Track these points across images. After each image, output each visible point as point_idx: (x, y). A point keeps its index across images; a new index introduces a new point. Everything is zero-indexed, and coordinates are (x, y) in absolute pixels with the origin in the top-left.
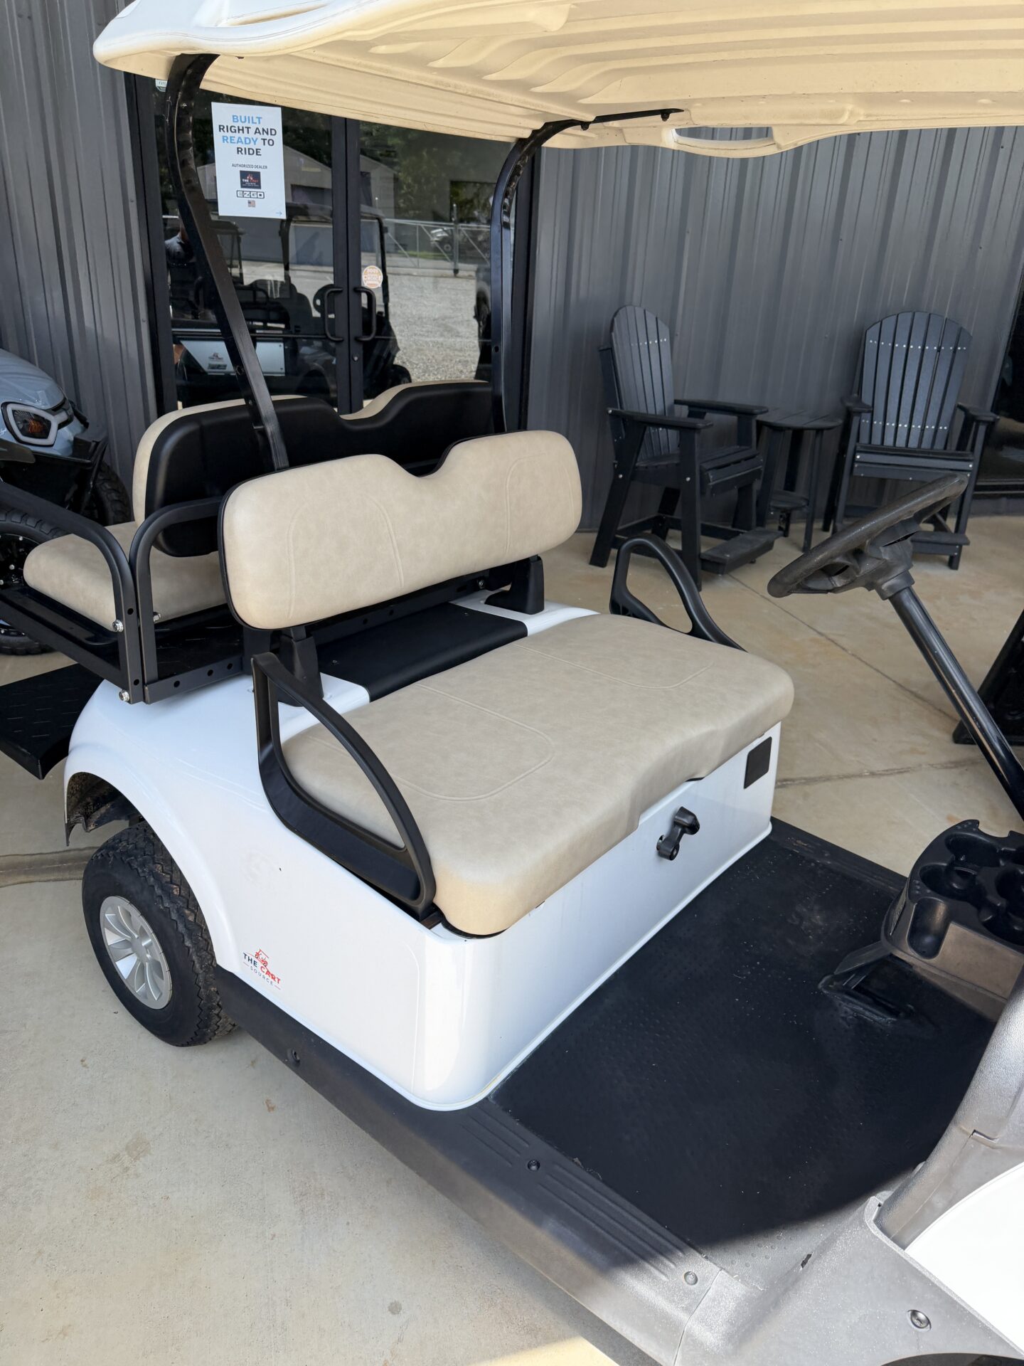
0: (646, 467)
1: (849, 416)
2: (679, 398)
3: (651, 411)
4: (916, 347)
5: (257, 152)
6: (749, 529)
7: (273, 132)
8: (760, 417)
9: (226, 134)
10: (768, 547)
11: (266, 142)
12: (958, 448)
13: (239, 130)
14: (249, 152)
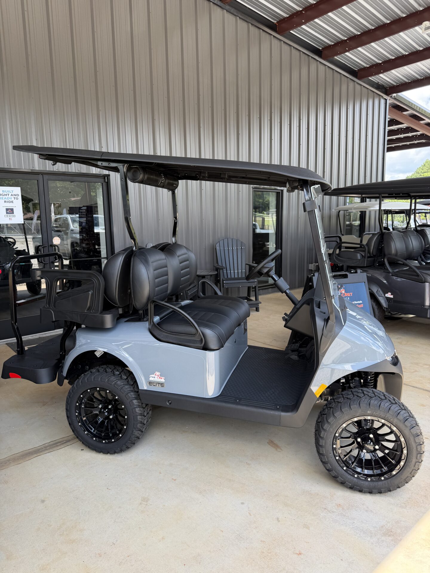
1: (218, 270)
4: (230, 248)
5: (12, 202)
7: (18, 195)
11: (15, 198)
13: (5, 195)
14: (9, 202)
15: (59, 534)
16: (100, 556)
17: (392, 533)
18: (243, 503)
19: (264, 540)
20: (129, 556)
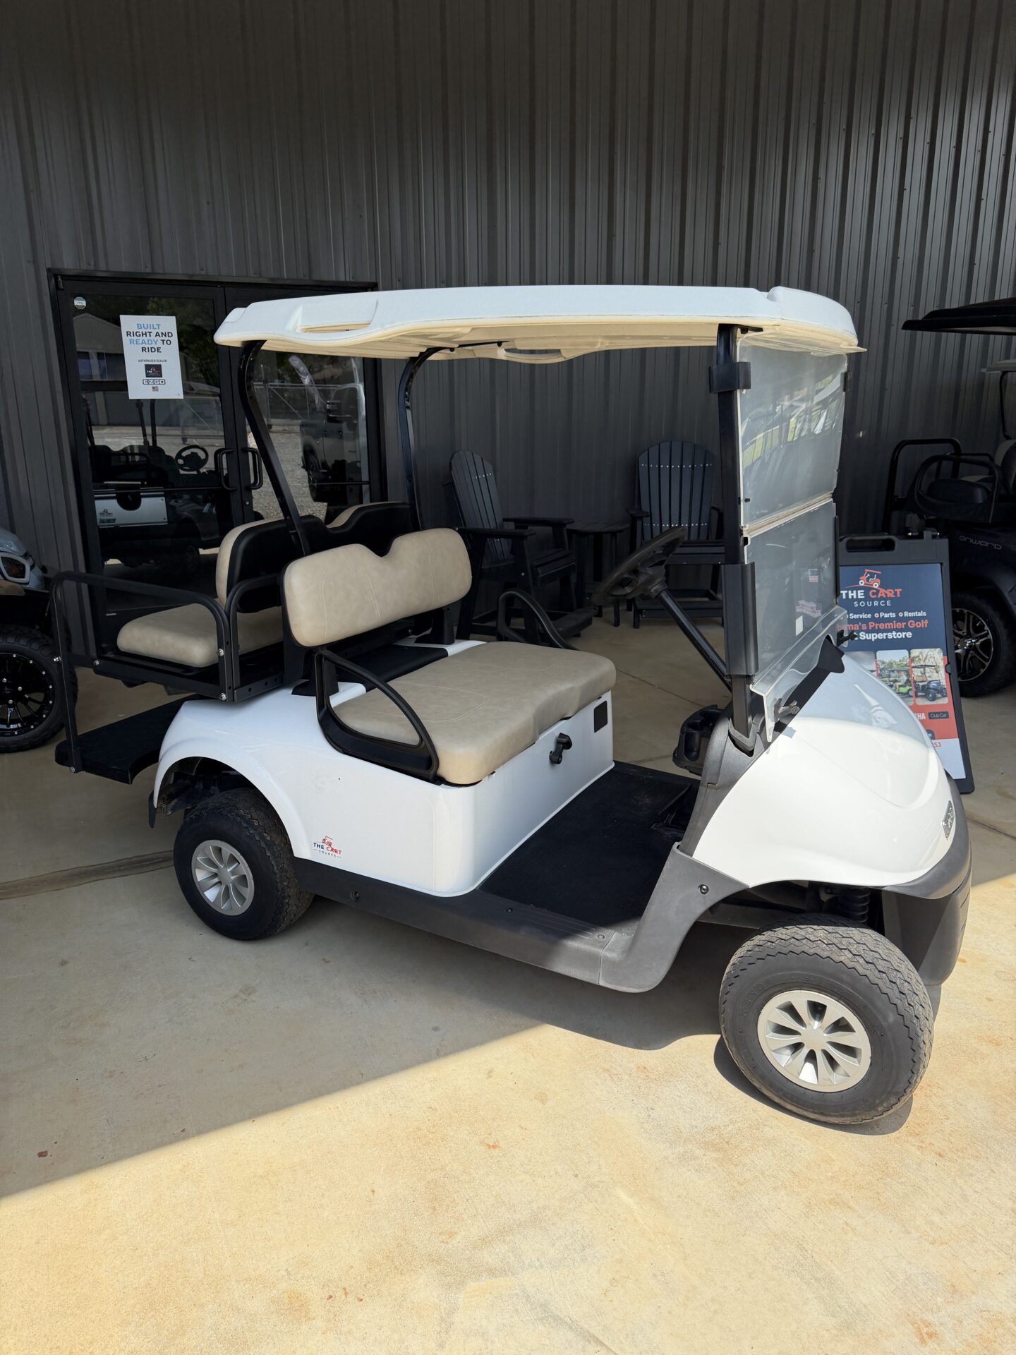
0: (490, 569)
1: (634, 520)
2: (506, 517)
3: (487, 527)
4: (676, 467)
5: (158, 350)
6: (572, 610)
7: (170, 335)
8: (569, 527)
9: (132, 338)
10: (588, 622)
11: (165, 342)
12: (717, 538)
13: (143, 334)
14: (152, 350)
15: (61, 1024)
16: (111, 1076)
17: (726, 1146)
18: (436, 1029)
19: (437, 1107)
20: (160, 1086)
